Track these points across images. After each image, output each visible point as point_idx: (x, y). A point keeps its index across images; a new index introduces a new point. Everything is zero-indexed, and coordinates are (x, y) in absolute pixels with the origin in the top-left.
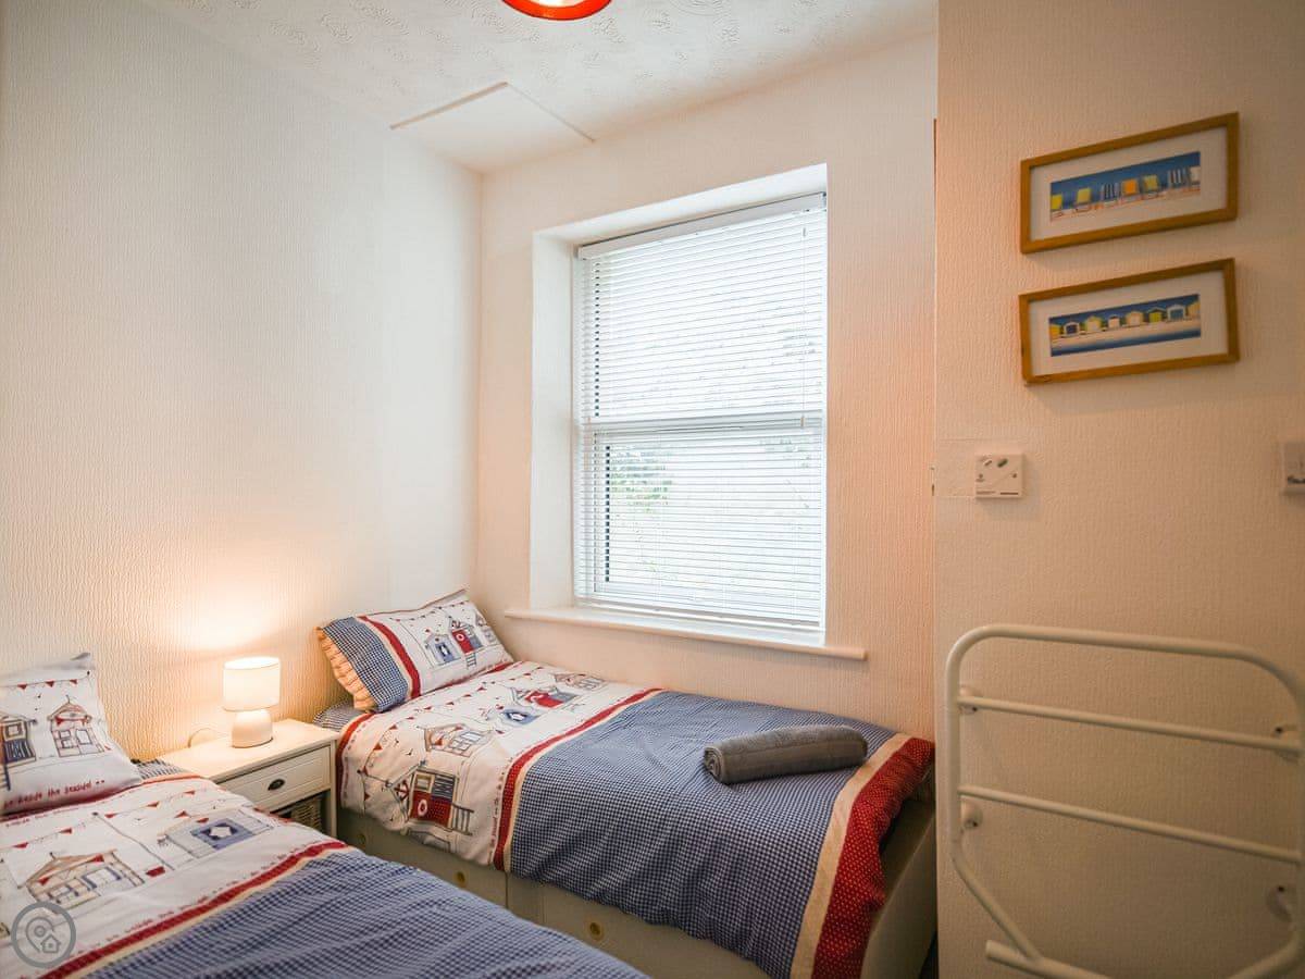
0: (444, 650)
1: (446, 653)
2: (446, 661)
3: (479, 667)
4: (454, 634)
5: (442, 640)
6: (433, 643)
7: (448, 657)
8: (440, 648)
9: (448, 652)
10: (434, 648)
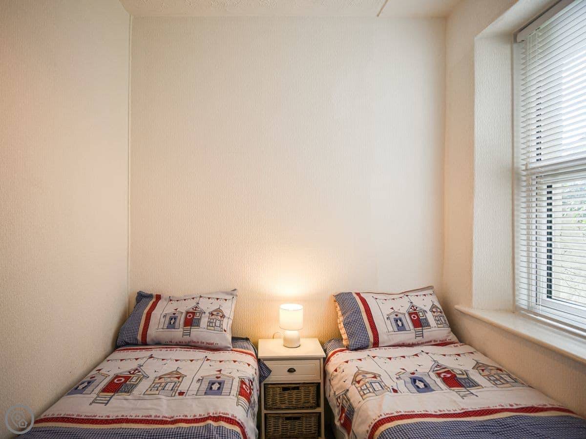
0: (400, 323)
1: (400, 325)
2: (399, 330)
3: (425, 339)
4: (410, 314)
5: (400, 316)
6: (393, 316)
7: (401, 328)
8: (397, 321)
9: (402, 325)
10: (393, 320)
